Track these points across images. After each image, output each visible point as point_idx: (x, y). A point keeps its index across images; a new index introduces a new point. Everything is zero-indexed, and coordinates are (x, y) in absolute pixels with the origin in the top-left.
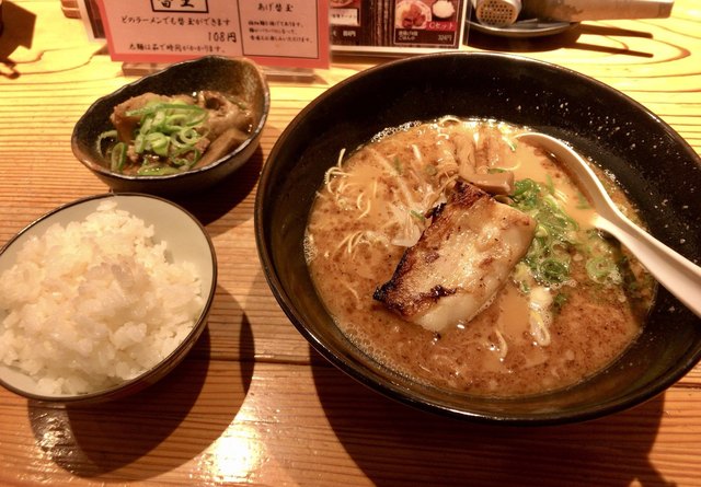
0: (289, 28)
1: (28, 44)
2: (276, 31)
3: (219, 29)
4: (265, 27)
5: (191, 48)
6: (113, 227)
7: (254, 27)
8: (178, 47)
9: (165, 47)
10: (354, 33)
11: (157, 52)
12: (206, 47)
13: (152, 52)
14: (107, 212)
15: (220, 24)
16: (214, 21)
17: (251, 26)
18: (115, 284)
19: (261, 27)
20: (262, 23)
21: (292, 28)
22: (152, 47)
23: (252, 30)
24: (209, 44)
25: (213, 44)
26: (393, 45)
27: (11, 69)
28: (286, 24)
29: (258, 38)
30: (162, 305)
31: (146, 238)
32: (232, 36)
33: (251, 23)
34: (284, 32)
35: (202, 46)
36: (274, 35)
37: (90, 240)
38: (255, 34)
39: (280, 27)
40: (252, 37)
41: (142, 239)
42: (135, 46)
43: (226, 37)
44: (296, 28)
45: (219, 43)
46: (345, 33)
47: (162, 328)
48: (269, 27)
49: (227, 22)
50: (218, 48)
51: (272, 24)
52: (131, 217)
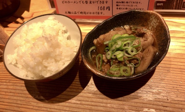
0: (135, 4)
1: (28, 10)
2: (128, 6)
3: (102, 5)
4: (124, 4)
5: (90, 13)
6: (52, 25)
7: (119, 4)
8: (85, 13)
9: (79, 13)
10: (162, 4)
11: (76, 15)
12: (97, 13)
13: (74, 15)
14: (51, 20)
15: (103, 3)
16: (101, 2)
17: (117, 4)
18: (46, 44)
19: (122, 4)
20: (123, 2)
21: (136, 4)
22: (74, 13)
23: (117, 5)
24: (98, 11)
25: (100, 11)
26: (181, 9)
27: (23, 21)
28: (134, 2)
29: (120, 9)
30: (62, 54)
31: (63, 30)
32: (108, 8)
33: (117, 2)
34: (132, 6)
35: (95, 12)
36: (127, 7)
37: (42, 28)
38: (119, 7)
39: (131, 4)
40: (117, 8)
41: (61, 31)
42: (67, 12)
43: (105, 8)
44: (138, 4)
45: (102, 11)
46: (158, 4)
47: (60, 61)
48: (126, 4)
49: (107, 2)
50: (102, 13)
51: (127, 2)
52: (59, 22)
